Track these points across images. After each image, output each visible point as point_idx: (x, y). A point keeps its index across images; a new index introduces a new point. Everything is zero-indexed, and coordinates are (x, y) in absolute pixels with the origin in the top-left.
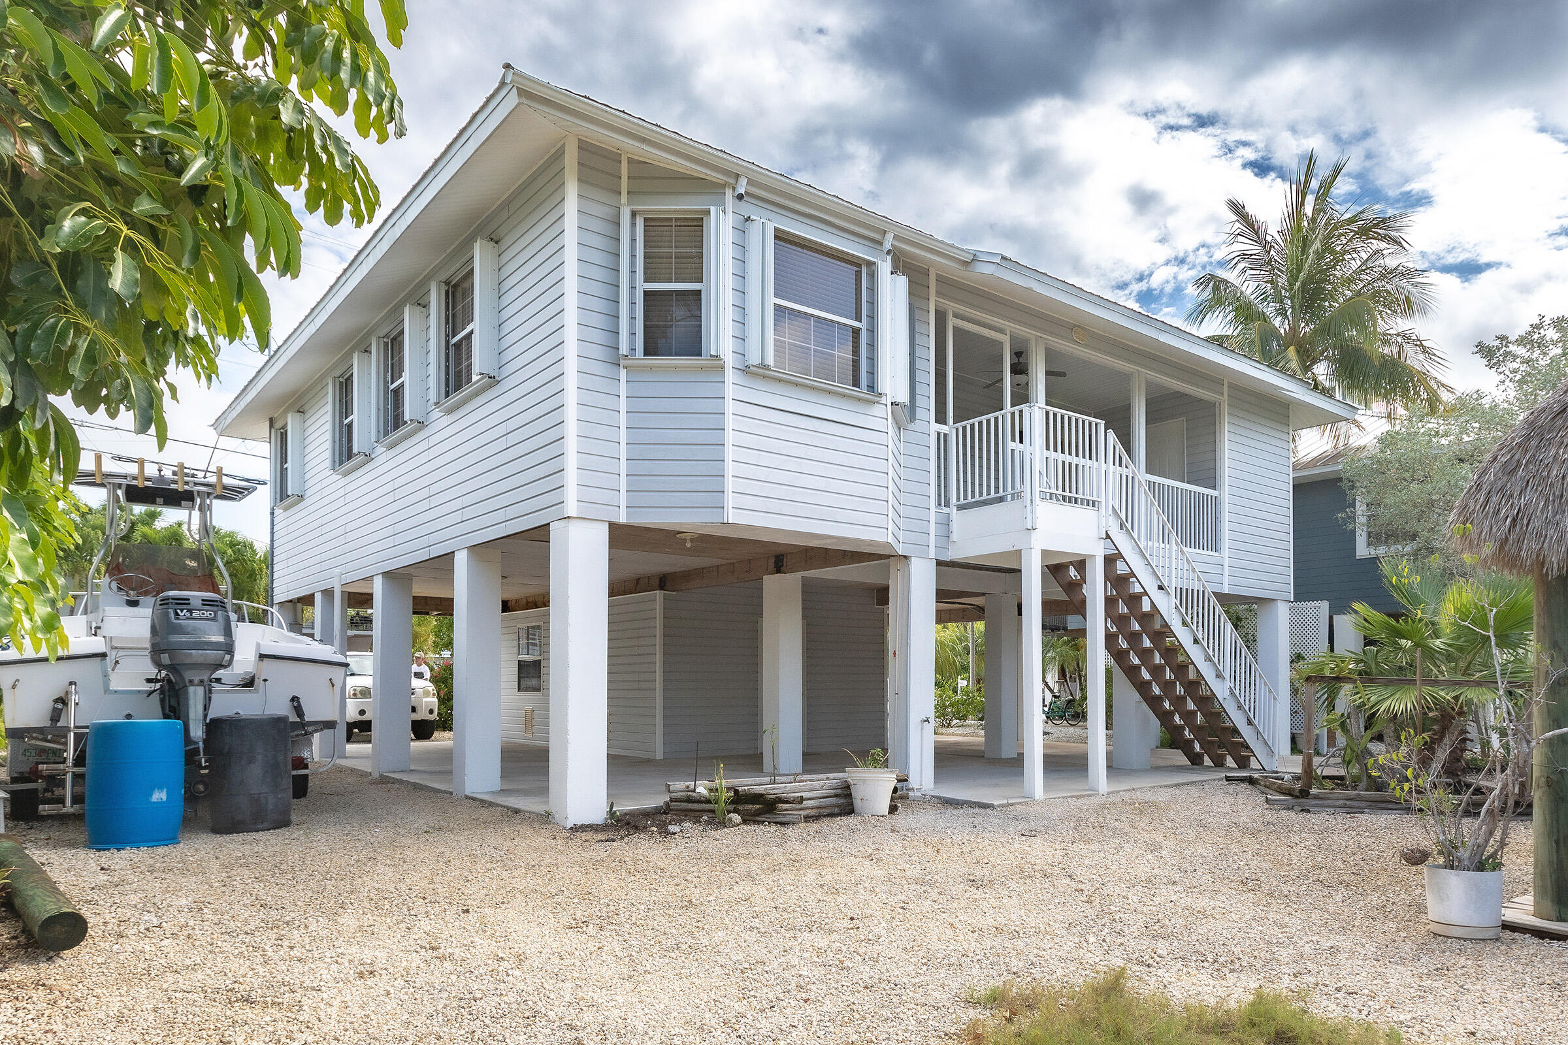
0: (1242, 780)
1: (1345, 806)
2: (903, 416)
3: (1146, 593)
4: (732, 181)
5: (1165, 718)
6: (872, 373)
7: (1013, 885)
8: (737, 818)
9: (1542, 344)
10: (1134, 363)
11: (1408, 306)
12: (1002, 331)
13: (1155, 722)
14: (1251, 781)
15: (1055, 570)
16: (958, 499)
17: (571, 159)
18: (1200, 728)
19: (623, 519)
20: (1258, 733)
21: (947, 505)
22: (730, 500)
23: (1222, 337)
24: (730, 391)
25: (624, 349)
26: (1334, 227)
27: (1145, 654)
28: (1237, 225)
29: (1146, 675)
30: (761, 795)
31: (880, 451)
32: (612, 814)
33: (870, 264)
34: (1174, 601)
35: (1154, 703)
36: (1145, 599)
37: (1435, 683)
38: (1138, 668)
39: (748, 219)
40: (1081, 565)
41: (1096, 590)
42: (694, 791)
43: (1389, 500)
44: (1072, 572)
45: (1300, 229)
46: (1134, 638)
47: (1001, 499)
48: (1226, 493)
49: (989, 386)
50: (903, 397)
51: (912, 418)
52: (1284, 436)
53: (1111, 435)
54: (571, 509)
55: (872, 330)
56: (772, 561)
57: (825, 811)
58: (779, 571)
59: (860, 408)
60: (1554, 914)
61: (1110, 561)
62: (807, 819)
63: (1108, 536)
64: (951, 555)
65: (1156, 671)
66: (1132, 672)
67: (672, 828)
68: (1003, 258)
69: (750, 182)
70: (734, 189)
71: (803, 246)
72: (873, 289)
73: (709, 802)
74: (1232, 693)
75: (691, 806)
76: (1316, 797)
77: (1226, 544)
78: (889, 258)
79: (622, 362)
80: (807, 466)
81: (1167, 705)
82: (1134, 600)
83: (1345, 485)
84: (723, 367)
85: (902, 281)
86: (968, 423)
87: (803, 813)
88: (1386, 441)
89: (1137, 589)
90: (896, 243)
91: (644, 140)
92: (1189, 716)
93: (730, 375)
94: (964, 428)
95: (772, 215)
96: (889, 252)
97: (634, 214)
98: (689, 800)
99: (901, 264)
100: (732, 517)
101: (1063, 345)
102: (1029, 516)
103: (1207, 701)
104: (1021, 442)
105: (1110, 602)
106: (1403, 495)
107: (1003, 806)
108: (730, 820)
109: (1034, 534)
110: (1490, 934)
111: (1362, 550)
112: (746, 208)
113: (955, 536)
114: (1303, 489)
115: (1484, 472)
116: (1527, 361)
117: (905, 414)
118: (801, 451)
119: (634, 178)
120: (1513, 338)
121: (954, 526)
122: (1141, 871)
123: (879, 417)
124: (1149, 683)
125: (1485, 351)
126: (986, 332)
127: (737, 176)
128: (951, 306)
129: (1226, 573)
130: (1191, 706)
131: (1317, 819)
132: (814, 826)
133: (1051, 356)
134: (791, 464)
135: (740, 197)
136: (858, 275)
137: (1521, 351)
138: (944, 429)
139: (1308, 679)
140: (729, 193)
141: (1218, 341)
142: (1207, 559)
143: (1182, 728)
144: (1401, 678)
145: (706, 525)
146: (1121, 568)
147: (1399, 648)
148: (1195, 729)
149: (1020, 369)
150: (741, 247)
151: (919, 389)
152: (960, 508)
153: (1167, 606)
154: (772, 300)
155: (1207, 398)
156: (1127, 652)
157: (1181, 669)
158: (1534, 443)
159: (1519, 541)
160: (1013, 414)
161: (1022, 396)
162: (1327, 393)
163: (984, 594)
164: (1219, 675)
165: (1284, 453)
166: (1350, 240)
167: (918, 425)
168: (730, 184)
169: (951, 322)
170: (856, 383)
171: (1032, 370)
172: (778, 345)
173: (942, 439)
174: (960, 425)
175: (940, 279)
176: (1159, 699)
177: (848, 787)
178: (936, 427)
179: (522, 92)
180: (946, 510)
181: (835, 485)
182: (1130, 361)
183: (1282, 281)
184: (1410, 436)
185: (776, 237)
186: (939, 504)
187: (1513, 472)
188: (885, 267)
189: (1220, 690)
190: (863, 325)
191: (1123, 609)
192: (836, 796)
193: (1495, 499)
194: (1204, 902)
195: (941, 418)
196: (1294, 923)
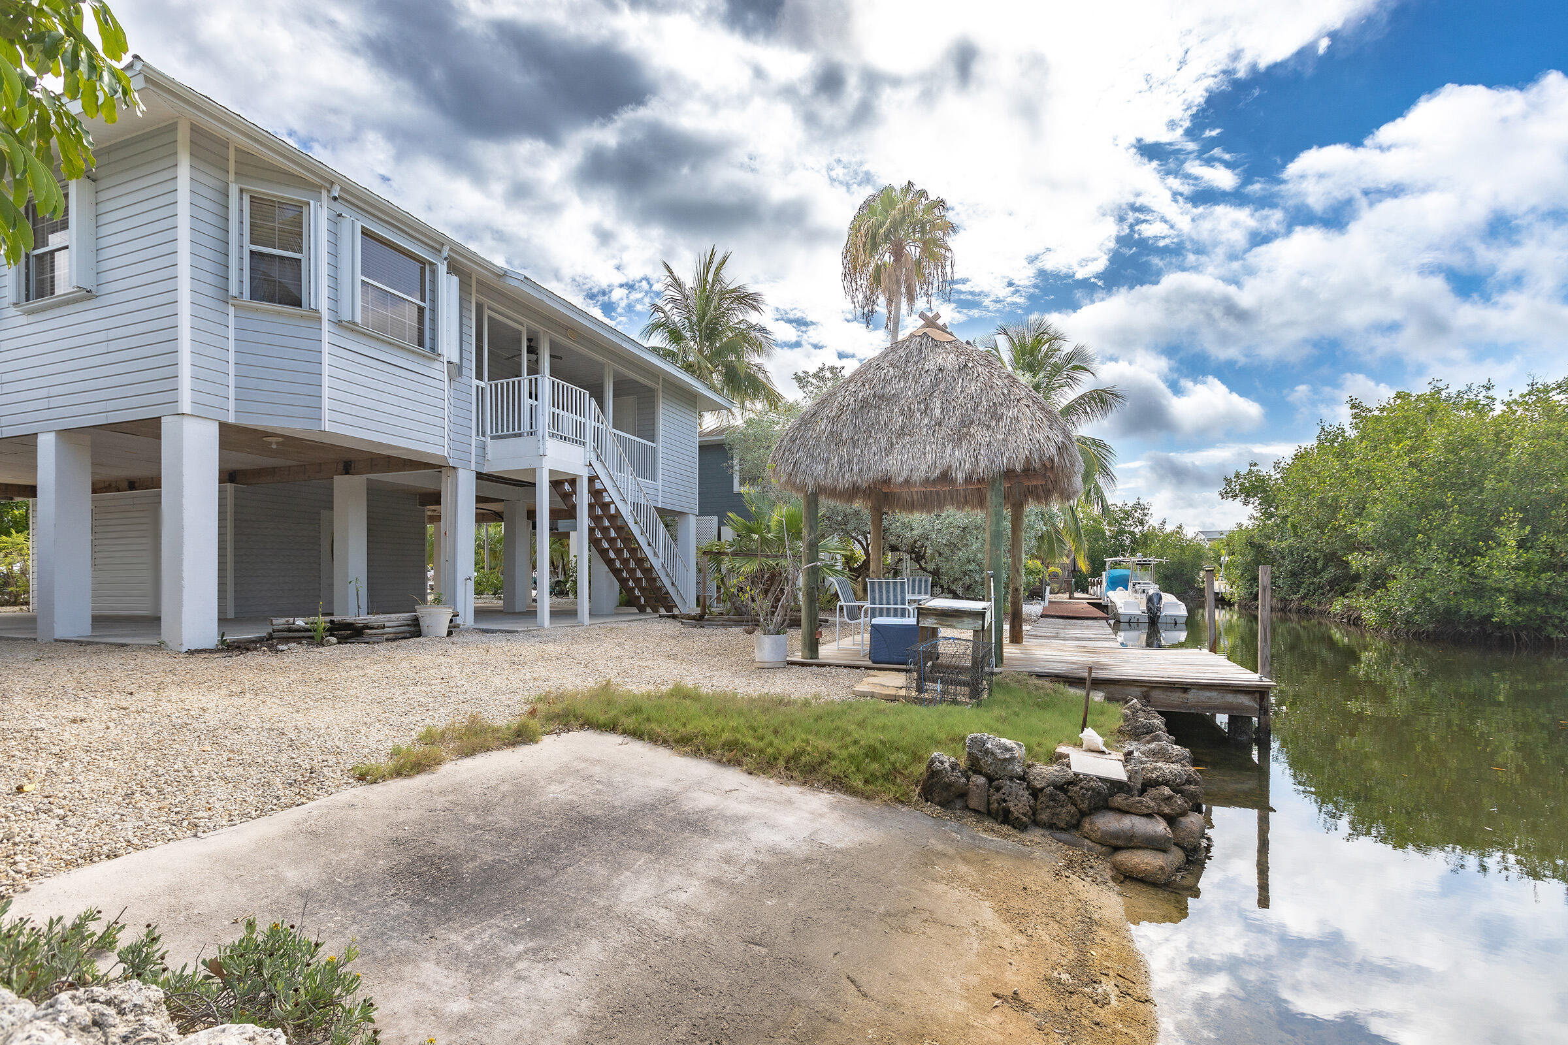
0: (669, 617)
1: (722, 625)
2: (454, 371)
3: (613, 502)
4: (328, 185)
5: (623, 582)
6: (434, 339)
7: (539, 663)
8: (334, 640)
9: (822, 379)
10: (607, 358)
11: (759, 349)
12: (521, 324)
13: (617, 585)
14: (674, 617)
15: (556, 484)
16: (492, 432)
17: (183, 135)
18: (645, 588)
19: (231, 419)
20: (678, 591)
21: (484, 435)
22: (326, 414)
23: (659, 348)
24: (326, 337)
25: (234, 290)
26: (723, 293)
27: (611, 541)
28: (669, 279)
29: (612, 555)
30: (352, 624)
31: (439, 393)
32: (223, 642)
33: (431, 264)
34: (630, 508)
35: (616, 572)
36: (612, 506)
37: (767, 556)
38: (607, 550)
39: (340, 215)
40: (573, 482)
41: (583, 499)
42: (294, 624)
43: (749, 457)
44: (567, 487)
45: (704, 290)
46: (605, 530)
47: (520, 435)
48: (660, 445)
49: (509, 358)
50: (455, 359)
51: (460, 374)
52: (694, 415)
53: (593, 401)
54: (186, 406)
55: (434, 310)
56: (341, 467)
57: (400, 636)
58: (347, 473)
59: (426, 362)
60: (809, 657)
61: (591, 480)
62: (387, 640)
63: (591, 465)
64: (486, 469)
65: (618, 552)
66: (603, 553)
67: (280, 647)
68: (525, 277)
69: (342, 189)
70: (329, 191)
71: (381, 242)
72: (434, 282)
73: (310, 631)
74: (663, 566)
75: (291, 634)
76: (708, 620)
77: (660, 477)
78: (445, 262)
79: (230, 301)
80: (385, 397)
81: (624, 574)
82: (605, 506)
83: (727, 447)
84: (320, 319)
85: (455, 280)
86: (499, 382)
87: (385, 636)
88: (749, 423)
89: (607, 499)
90: (450, 253)
91: (256, 140)
92: (637, 581)
93: (326, 326)
94: (496, 385)
95: (359, 217)
96: (446, 259)
97: (241, 191)
98: (290, 630)
99: (453, 269)
100: (327, 427)
101: (561, 339)
102: (541, 446)
103: (648, 571)
104: (536, 400)
105: (591, 506)
106: (756, 455)
107: (524, 631)
108: (328, 641)
109: (545, 459)
110: (782, 665)
111: (737, 488)
112: (339, 207)
113: (489, 457)
114: (705, 448)
115: (782, 441)
116: (818, 387)
117: (456, 370)
118: (381, 386)
119: (241, 163)
120: (811, 374)
121: (489, 450)
122: (614, 653)
123: (439, 371)
124: (614, 560)
125: (798, 378)
126: (510, 323)
127: (332, 183)
128: (486, 301)
129: (660, 495)
130: (639, 574)
131: (708, 631)
132: (395, 644)
133: (553, 345)
134: (375, 395)
135: (335, 199)
136: (423, 270)
137: (814, 381)
138: (482, 384)
139: (704, 553)
140: (324, 193)
141: (655, 350)
142: (650, 486)
143: (633, 589)
144: (750, 555)
145: (305, 431)
146: (598, 486)
147: (751, 539)
148: (641, 589)
149: (532, 350)
150: (334, 235)
151: (465, 354)
152: (492, 438)
153: (625, 510)
154: (359, 277)
155: (649, 385)
156: (600, 540)
157: (633, 551)
158: (803, 428)
159: (796, 475)
160: (530, 381)
161: (534, 370)
162: (717, 391)
163: (503, 501)
164: (656, 554)
165: (694, 425)
166: (732, 302)
167: (464, 379)
168: (325, 187)
169: (487, 313)
170: (421, 344)
171: (541, 352)
172: (364, 309)
173: (480, 392)
174: (493, 383)
175: (479, 282)
176: (620, 570)
177: (417, 619)
178: (475, 382)
179: (147, 79)
180: (483, 439)
181: (406, 413)
182: (603, 356)
183: (695, 319)
184: (760, 422)
185: (362, 232)
186: (478, 434)
187: (795, 441)
188: (443, 268)
189: (656, 563)
190: (426, 305)
191: (598, 511)
192: (408, 625)
193: (787, 454)
194: (649, 663)
195: (479, 376)
196: (694, 669)
